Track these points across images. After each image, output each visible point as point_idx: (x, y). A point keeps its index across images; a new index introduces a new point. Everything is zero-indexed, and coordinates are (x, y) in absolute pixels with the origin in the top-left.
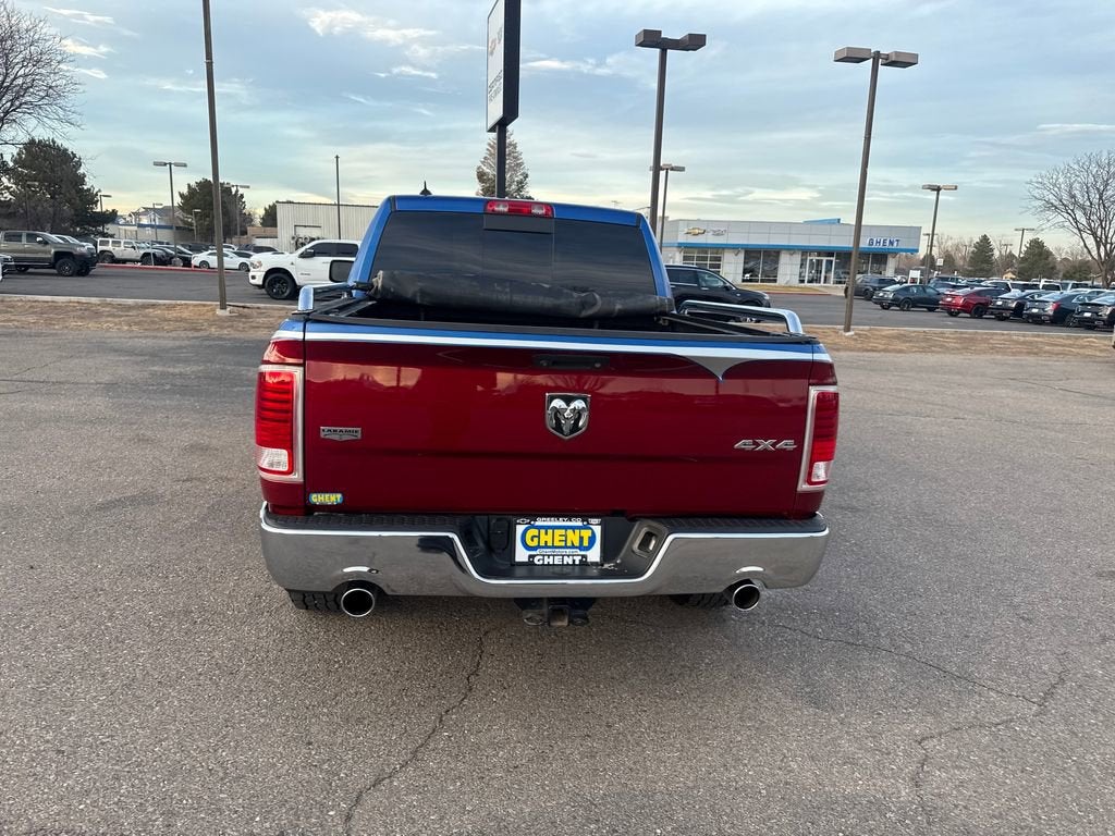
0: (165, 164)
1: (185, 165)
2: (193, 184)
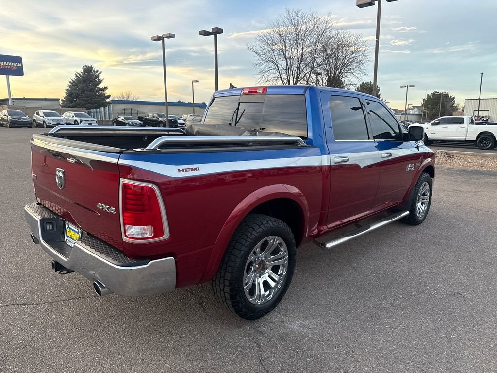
0: (405, 87)
1: (414, 86)
2: (430, 94)
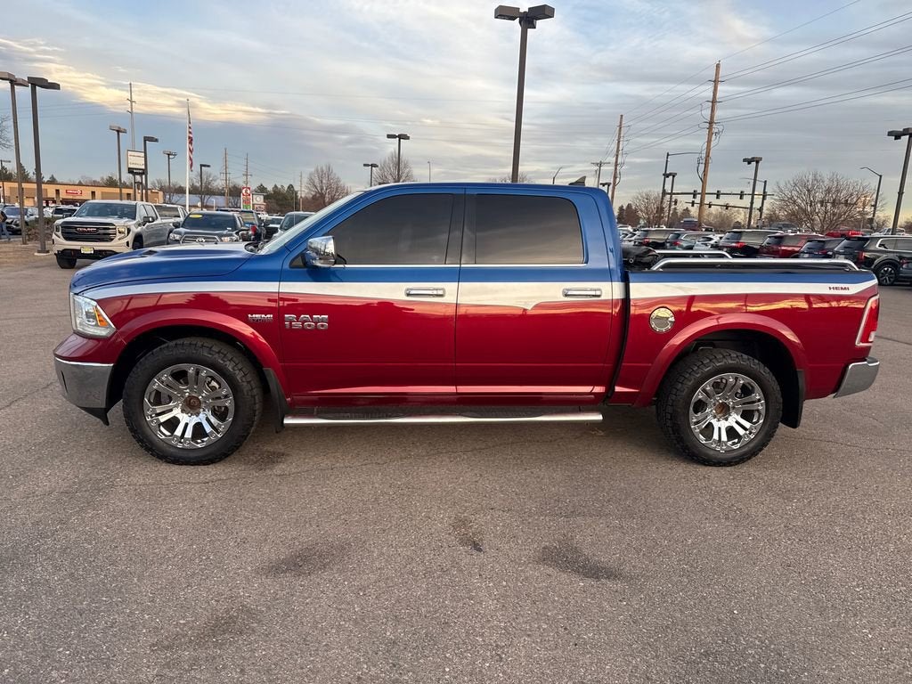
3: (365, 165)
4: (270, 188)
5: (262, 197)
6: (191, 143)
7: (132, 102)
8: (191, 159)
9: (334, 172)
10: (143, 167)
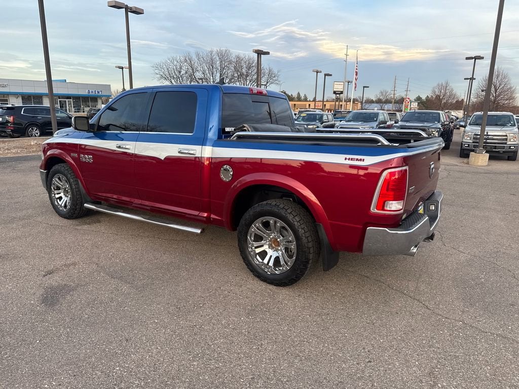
3: (465, 79)
4: (424, 97)
5: (417, 103)
6: (356, 75)
7: (347, 55)
8: (355, 84)
9: (450, 85)
10: (342, 90)
